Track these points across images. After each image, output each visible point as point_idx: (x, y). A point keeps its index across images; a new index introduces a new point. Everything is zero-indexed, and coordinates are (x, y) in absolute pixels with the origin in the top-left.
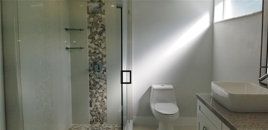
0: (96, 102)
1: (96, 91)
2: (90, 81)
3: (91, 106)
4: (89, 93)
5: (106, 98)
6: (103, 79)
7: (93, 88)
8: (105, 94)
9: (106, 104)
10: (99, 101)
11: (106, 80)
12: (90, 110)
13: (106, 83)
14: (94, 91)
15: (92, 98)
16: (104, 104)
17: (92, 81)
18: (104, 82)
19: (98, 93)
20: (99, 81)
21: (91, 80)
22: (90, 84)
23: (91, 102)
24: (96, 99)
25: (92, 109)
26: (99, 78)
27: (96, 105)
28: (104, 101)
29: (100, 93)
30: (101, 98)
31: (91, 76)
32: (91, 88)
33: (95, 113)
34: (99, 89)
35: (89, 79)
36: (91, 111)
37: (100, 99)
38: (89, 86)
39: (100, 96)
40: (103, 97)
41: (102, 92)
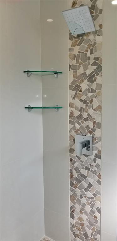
0: (81, 212)
1: (81, 192)
2: (71, 171)
3: (72, 216)
4: (70, 193)
5: (99, 211)
6: (95, 172)
7: (76, 184)
8: (98, 204)
9: (98, 224)
10: (86, 213)
11: (100, 176)
12: (71, 224)
13: (99, 182)
14: (78, 192)
15: (74, 203)
16: (96, 222)
17: (74, 171)
18: (97, 178)
19: (85, 197)
20: (87, 175)
21: (72, 168)
22: (71, 176)
23: (72, 210)
24: (81, 207)
25: (74, 222)
26: (87, 168)
27: (80, 219)
28: (95, 217)
29: (88, 198)
30: (90, 209)
31: (73, 161)
32: (74, 183)
33: (79, 232)
34: (86, 190)
35: (70, 167)
36: (73, 226)
37: (88, 209)
38: (70, 180)
39: (89, 204)
40: (94, 209)
41: (92, 198)
